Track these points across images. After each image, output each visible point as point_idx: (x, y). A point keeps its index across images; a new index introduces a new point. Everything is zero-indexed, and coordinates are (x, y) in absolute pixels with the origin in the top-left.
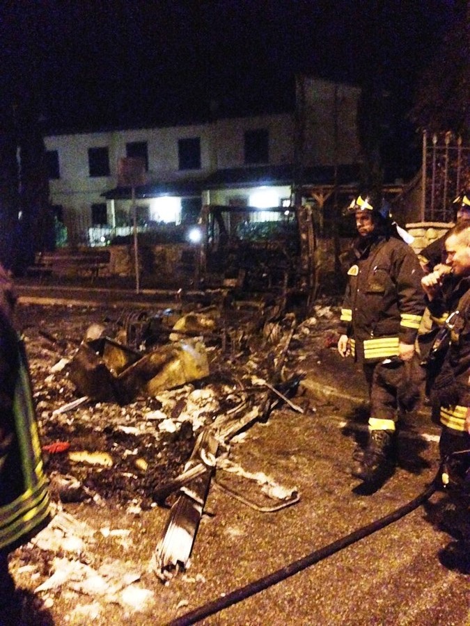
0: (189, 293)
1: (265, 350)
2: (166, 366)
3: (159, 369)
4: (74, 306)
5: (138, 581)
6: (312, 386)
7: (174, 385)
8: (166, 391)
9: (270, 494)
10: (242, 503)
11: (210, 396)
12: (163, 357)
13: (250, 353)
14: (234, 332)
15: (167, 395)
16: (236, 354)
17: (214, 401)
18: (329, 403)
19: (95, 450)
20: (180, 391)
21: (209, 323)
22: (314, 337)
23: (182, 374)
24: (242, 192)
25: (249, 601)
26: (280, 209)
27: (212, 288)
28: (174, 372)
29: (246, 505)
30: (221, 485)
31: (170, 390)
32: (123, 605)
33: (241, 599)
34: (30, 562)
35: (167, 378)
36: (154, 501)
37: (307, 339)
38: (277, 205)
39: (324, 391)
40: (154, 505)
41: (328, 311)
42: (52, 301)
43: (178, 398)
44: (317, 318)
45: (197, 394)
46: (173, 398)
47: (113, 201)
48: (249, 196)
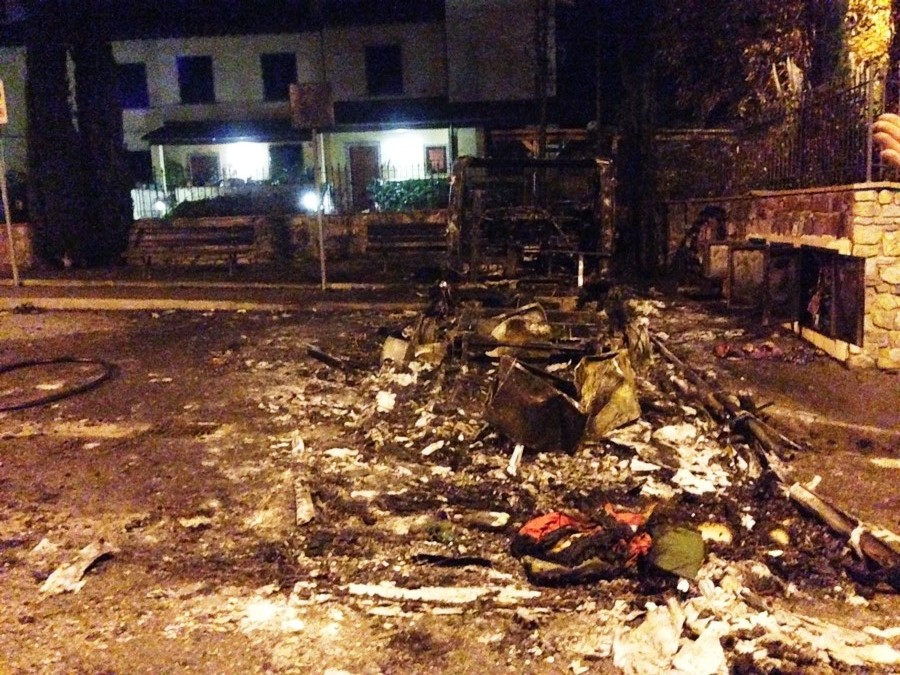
0: (463, 287)
2: (613, 394)
8: (616, 431)
11: (697, 435)
17: (706, 440)
20: (637, 428)
21: (544, 328)
24: (369, 137)
27: (490, 280)
31: (619, 429)
35: (616, 411)
43: (647, 439)
46: (639, 440)
47: (161, 147)
48: (379, 142)
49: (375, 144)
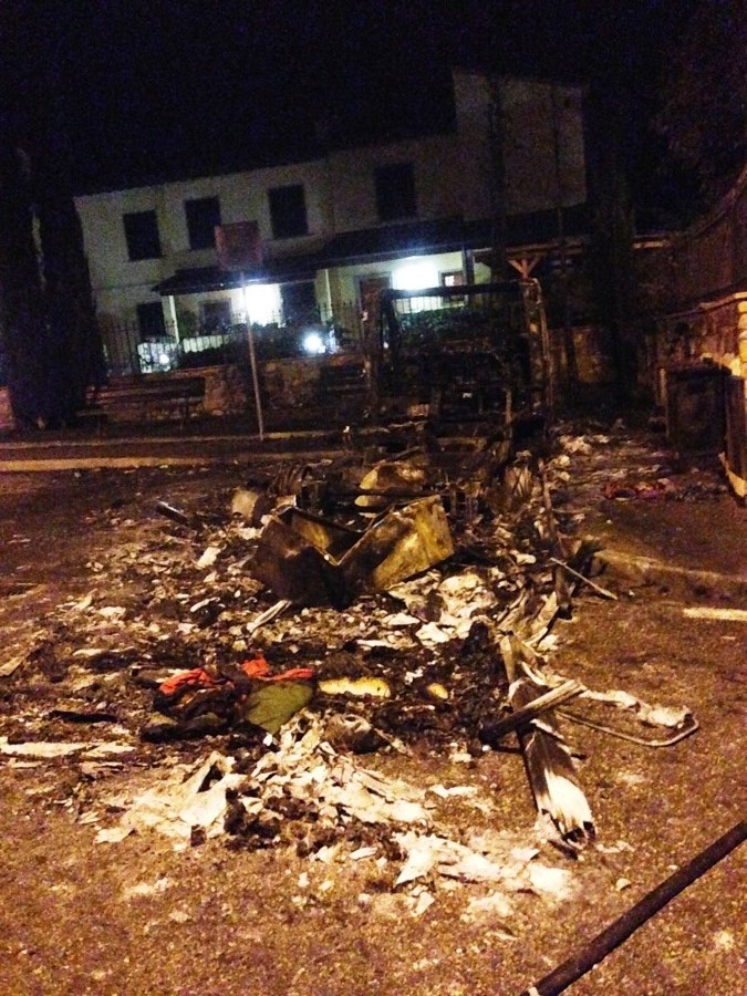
0: (364, 432)
1: (514, 509)
2: (398, 544)
3: (389, 548)
4: (172, 468)
5: (536, 857)
6: (616, 558)
7: (413, 571)
8: (402, 583)
9: (651, 721)
10: (614, 736)
11: (477, 585)
12: (393, 531)
13: (493, 517)
14: (467, 485)
15: (407, 589)
16: (474, 519)
17: (485, 591)
18: (648, 581)
19: (361, 676)
20: (423, 580)
21: (416, 474)
22: (581, 484)
23: (423, 556)
24: (379, 267)
25: (717, 872)
26: (442, 292)
27: (398, 422)
28: (411, 551)
29: (621, 738)
30: (567, 713)
31: (406, 581)
32: (539, 892)
33: (703, 870)
34: (363, 843)
35: (401, 562)
36: (484, 743)
37: (571, 489)
38: (436, 284)
39: (638, 563)
40: (486, 748)
41: (582, 443)
42: (135, 462)
43: (426, 592)
44: (569, 455)
45: (453, 583)
46: (418, 592)
47: (171, 298)
48: (390, 272)
49: (386, 275)
